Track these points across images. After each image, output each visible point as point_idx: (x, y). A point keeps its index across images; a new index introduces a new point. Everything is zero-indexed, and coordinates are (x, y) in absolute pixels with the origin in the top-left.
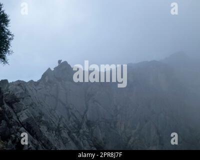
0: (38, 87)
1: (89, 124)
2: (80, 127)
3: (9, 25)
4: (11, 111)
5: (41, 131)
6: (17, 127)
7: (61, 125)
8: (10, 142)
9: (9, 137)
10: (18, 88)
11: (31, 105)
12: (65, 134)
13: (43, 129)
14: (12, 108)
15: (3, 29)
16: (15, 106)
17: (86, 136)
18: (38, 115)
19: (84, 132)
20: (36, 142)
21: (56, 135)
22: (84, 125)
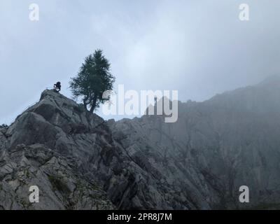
0: (143, 123)
1: (193, 152)
2: (185, 156)
3: (110, 69)
4: (120, 147)
5: (149, 163)
6: (127, 162)
7: (167, 156)
8: (122, 175)
9: (121, 171)
10: (124, 125)
11: (138, 140)
12: (172, 164)
13: (151, 160)
14: (121, 144)
15: (104, 73)
16: (123, 143)
17: (192, 163)
18: (145, 149)
19: (189, 160)
20: (146, 173)
21: (164, 165)
22: (189, 154)
